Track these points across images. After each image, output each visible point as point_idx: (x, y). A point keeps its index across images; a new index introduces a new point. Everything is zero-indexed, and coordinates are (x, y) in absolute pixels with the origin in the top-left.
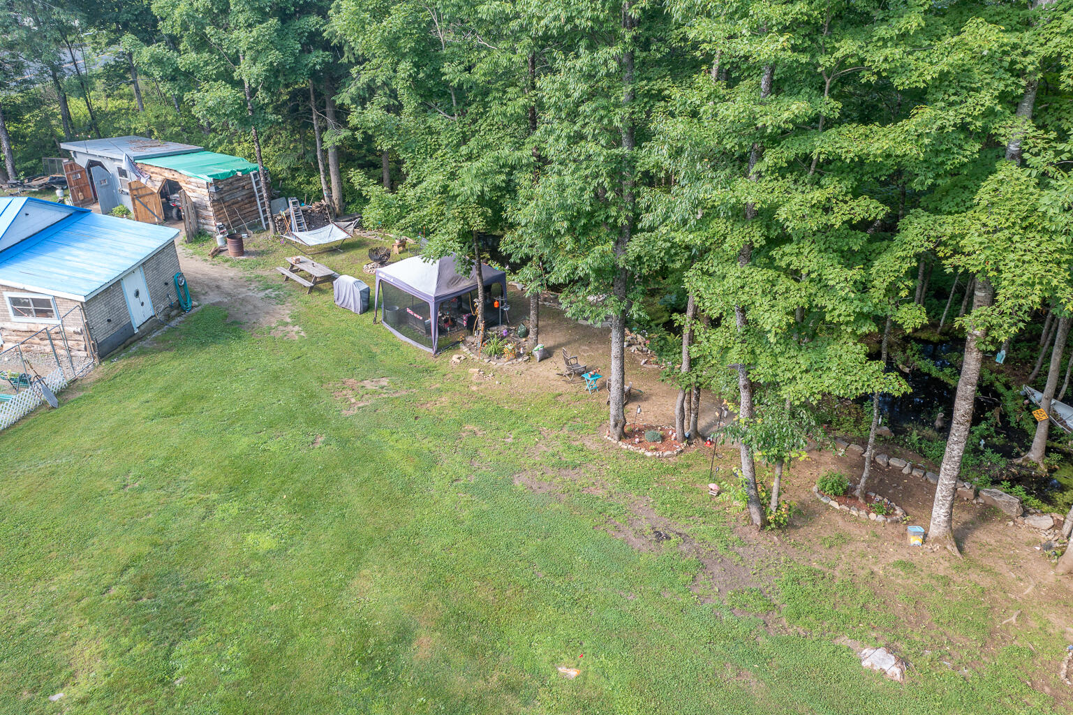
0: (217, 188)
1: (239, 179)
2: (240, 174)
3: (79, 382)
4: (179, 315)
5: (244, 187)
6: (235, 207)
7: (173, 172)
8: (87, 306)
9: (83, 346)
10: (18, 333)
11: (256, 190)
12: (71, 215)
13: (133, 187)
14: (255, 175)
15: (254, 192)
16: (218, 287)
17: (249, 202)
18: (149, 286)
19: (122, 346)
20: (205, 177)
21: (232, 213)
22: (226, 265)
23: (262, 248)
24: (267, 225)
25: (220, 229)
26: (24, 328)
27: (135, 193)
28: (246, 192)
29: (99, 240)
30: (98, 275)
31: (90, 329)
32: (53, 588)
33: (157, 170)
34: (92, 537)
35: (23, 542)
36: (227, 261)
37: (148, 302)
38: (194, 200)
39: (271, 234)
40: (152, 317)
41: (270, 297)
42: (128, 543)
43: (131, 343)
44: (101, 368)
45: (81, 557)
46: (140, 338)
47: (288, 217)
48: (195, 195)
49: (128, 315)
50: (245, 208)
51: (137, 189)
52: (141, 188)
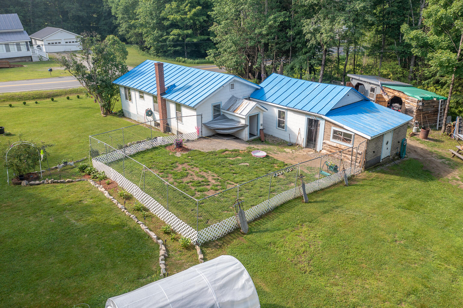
0: (423, 104)
1: (434, 102)
2: (435, 99)
3: (355, 177)
4: (398, 159)
5: (434, 106)
6: (426, 115)
7: (400, 93)
8: (369, 142)
9: (359, 161)
10: (331, 147)
11: (439, 109)
12: (362, 100)
13: (378, 97)
14: (442, 101)
15: (438, 110)
16: (415, 151)
17: (434, 115)
18: (393, 141)
19: (374, 166)
20: (418, 97)
21: (424, 118)
22: (418, 142)
23: (436, 138)
24: (440, 128)
25: (416, 124)
26: (335, 145)
27: (378, 99)
28: (434, 109)
29: (375, 114)
30: (376, 129)
31: (366, 153)
32: (366, 286)
33: (392, 91)
34: (385, 264)
35: (346, 251)
36: (418, 140)
37: (390, 148)
38: (407, 108)
39: (441, 132)
40: (388, 156)
41: (445, 163)
42: (407, 277)
43: (377, 166)
44: (364, 174)
45: (380, 274)
46: (381, 165)
47: (454, 126)
48: (408, 105)
49: (381, 152)
50: (431, 117)
51: (379, 98)
52: (381, 98)
